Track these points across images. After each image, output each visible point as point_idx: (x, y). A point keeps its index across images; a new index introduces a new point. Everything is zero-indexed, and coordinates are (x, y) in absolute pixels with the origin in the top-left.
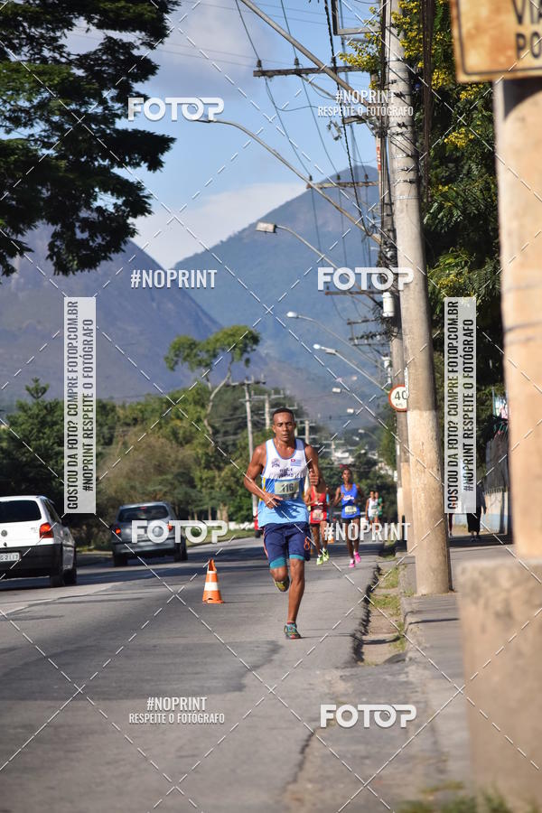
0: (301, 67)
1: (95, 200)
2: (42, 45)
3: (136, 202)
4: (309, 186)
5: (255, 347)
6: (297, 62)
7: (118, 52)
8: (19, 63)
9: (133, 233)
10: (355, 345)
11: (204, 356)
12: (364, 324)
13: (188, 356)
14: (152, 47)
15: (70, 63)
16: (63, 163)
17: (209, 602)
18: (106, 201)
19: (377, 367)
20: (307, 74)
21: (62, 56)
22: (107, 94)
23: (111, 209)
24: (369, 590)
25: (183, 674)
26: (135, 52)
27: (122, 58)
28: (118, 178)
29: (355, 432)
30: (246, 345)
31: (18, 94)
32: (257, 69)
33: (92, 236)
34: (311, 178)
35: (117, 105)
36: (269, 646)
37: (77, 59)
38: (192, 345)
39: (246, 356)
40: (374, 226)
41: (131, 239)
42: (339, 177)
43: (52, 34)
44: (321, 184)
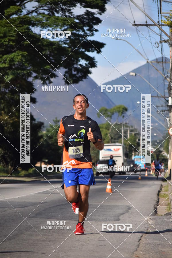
0: (147, 24)
1: (79, 62)
2: (65, 11)
3: (92, 63)
4: (148, 62)
5: (126, 112)
6: (146, 22)
7: (90, 15)
8: (58, 17)
9: (90, 73)
10: (158, 114)
11: (109, 114)
12: (162, 107)
13: (104, 113)
14: (101, 14)
15: (74, 18)
16: (70, 49)
17: (108, 192)
18: (83, 62)
19: (165, 121)
20: (149, 26)
21: (72, 15)
22: (85, 28)
23: (84, 65)
24: (159, 192)
25: (100, 214)
26: (95, 16)
27: (91, 17)
28: (87, 55)
29: (156, 141)
30: (123, 111)
31: (57, 27)
32: (134, 23)
33: (78, 73)
34: (148, 59)
35: (88, 32)
36: (128, 207)
37: (76, 17)
38: (106, 110)
39: (123, 115)
40: (167, 76)
41: (89, 75)
42: (157, 60)
43: (69, 8)
44: (151, 61)
